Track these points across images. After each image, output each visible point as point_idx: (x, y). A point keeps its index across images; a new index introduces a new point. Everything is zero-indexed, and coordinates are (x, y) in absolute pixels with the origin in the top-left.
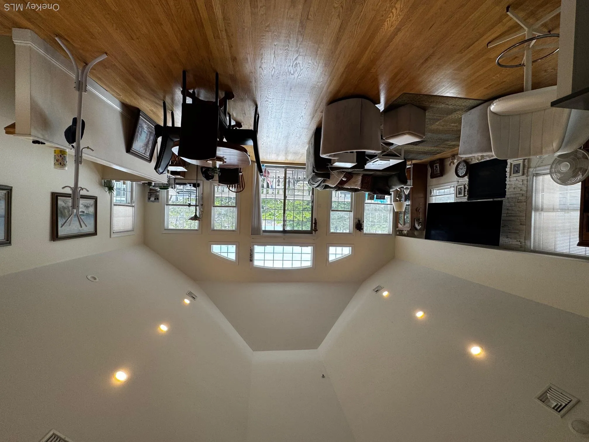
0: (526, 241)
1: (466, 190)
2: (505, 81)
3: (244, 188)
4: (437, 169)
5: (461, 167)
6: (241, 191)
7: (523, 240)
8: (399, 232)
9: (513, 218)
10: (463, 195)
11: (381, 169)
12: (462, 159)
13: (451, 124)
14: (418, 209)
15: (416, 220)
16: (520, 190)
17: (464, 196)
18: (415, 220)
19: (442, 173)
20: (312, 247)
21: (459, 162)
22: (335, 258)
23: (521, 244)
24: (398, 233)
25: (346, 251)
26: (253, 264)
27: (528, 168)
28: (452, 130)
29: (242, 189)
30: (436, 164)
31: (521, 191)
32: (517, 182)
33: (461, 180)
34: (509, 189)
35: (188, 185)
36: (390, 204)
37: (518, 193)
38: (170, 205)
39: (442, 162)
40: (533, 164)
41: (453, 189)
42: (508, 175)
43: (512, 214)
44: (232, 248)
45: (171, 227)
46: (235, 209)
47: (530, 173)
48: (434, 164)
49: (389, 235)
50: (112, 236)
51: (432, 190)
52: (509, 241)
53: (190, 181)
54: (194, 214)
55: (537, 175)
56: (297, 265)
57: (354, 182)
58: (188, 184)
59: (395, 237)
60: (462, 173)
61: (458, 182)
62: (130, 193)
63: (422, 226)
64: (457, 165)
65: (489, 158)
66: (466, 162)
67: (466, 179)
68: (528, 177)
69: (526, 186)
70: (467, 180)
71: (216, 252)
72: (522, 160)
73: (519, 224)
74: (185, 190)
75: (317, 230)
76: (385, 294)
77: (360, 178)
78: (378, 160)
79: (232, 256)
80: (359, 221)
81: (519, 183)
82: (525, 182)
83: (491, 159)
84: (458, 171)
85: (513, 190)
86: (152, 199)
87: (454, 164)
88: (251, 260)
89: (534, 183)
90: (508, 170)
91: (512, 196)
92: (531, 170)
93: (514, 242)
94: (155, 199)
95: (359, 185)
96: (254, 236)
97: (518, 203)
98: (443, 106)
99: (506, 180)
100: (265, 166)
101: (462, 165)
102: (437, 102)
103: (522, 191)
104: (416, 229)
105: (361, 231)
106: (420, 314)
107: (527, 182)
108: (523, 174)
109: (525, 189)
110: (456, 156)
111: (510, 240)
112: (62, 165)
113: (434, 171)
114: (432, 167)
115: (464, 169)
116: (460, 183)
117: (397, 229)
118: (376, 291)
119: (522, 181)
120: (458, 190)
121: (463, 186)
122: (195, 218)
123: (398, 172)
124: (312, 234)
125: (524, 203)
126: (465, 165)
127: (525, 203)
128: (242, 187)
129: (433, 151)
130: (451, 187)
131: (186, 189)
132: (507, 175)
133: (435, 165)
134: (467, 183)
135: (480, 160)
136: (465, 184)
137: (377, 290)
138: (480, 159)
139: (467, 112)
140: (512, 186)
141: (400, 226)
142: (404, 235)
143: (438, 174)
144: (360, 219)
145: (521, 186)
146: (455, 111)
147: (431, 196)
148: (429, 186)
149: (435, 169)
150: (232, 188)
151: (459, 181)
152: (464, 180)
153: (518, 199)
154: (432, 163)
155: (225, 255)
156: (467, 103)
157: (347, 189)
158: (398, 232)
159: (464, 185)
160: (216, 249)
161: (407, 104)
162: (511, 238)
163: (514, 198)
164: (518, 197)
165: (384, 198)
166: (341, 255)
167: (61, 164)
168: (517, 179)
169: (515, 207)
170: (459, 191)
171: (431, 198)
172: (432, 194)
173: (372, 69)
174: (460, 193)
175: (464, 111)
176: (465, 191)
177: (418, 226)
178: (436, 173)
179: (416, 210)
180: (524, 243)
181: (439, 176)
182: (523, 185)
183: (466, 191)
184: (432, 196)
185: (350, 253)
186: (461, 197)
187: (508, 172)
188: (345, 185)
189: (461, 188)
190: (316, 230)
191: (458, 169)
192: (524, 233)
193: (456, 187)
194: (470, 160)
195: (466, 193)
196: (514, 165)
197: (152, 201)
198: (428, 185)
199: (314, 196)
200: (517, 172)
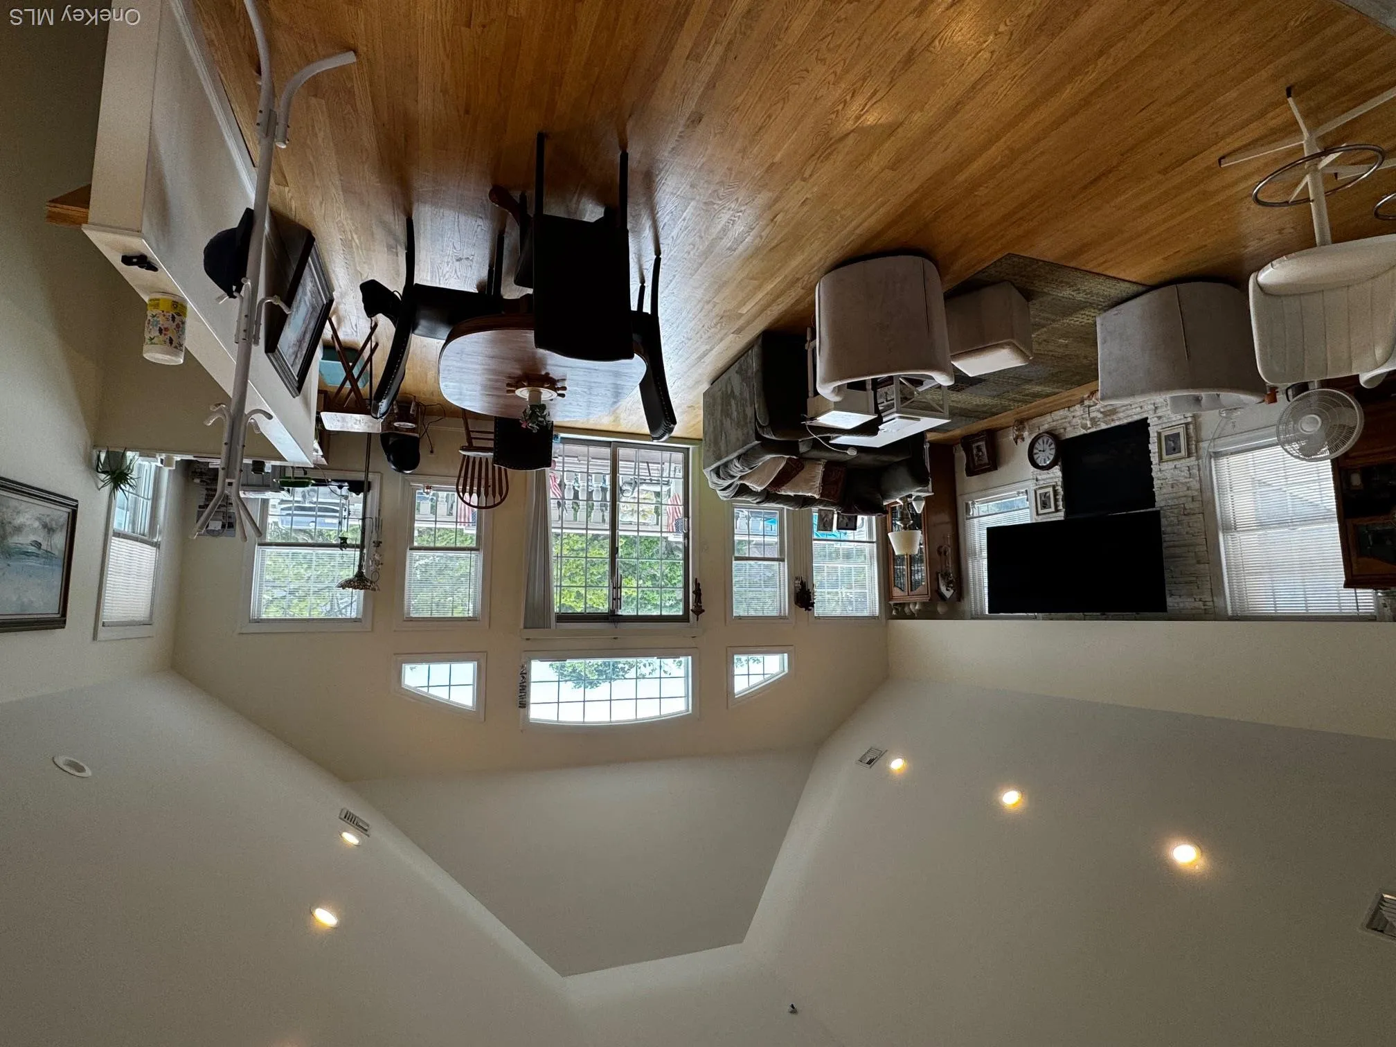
0: (1215, 599)
1: (1060, 497)
2: (1205, 246)
3: (504, 498)
4: (981, 454)
5: (1039, 446)
6: (495, 506)
7: (1207, 597)
8: (897, 609)
9: (1178, 551)
10: (1053, 509)
11: (878, 447)
12: (1041, 428)
13: (1060, 338)
14: (942, 550)
15: (942, 575)
16: (1185, 489)
17: (1057, 510)
18: (940, 575)
19: (994, 462)
20: (690, 657)
21: (1035, 437)
22: (746, 686)
23: (1204, 605)
24: (894, 613)
25: (773, 665)
26: (527, 716)
27: (1198, 442)
28: (1052, 355)
29: (498, 499)
30: (978, 441)
31: (1188, 489)
32: (1177, 472)
33: (1044, 476)
34: (1161, 488)
35: (334, 487)
36: (868, 540)
37: (1183, 495)
38: (270, 544)
39: (991, 436)
40: (1206, 432)
41: (1026, 497)
42: (1154, 458)
43: (1176, 543)
44: (465, 672)
45: (272, 613)
46: (474, 554)
47: (1203, 453)
48: (974, 442)
49: (873, 617)
50: (102, 633)
51: (970, 502)
52: (1178, 603)
53: (340, 475)
54: (356, 569)
55: (1217, 455)
56: (648, 711)
57: (807, 481)
58: (333, 483)
59: (886, 622)
60: (1045, 460)
61: (1037, 480)
62: (150, 503)
63: (954, 590)
64: (1030, 444)
65: (1107, 424)
66: (1052, 434)
67: (1057, 472)
68: (1200, 461)
69: (1198, 478)
70: (1060, 474)
71: (413, 686)
72: (1184, 425)
73: (1195, 561)
74: (307, 505)
75: (703, 611)
76: (897, 765)
77: (820, 470)
78: (894, 419)
79: (465, 697)
80: (803, 584)
81: (1183, 474)
82: (1195, 471)
83: (1109, 426)
84: (1036, 457)
85: (1171, 489)
86: (216, 525)
87: (1023, 439)
88: (524, 704)
89: (1214, 472)
90: (1153, 447)
91: (1171, 503)
92: (1204, 445)
93: (1188, 603)
94: (223, 526)
95: (818, 489)
96: (532, 633)
97: (1187, 518)
98: (1068, 292)
99: (1151, 469)
100: (562, 438)
101: (1043, 443)
102: (1061, 282)
103: (1190, 491)
104: (942, 597)
105: (810, 610)
106: (1011, 798)
107: (1199, 470)
108: (1189, 455)
109: (1198, 486)
110: (1026, 423)
111: (1178, 600)
112: (174, 345)
113: (973, 459)
114: (968, 450)
115: (1050, 449)
116: (1042, 482)
117: (892, 603)
118: (869, 763)
119: (1187, 468)
120: (1041, 498)
121: (1051, 490)
122: (359, 581)
123: (908, 457)
124: (689, 622)
125: (1198, 516)
126: (1050, 441)
127: (1201, 516)
128: (501, 494)
129: (985, 409)
130: (1019, 493)
131: (311, 502)
132: (1152, 459)
133: (976, 445)
134: (1059, 481)
135: (1090, 428)
136: (1054, 484)
137: (872, 760)
138: (1089, 426)
139: (1105, 311)
140: (1167, 480)
141: (896, 592)
142: (912, 617)
143: (985, 464)
144: (804, 580)
145: (1188, 480)
146: (1082, 309)
147: (968, 517)
148: (961, 495)
149: (977, 455)
150: (471, 495)
151: (1039, 477)
152: (1052, 475)
153: (1185, 509)
154: (967, 441)
155: (440, 694)
156: (1116, 289)
157: (786, 500)
158: (894, 609)
159: (1054, 487)
160: (415, 676)
161: (1002, 281)
162: (1180, 596)
163: (1175, 507)
164: (1184, 504)
165: (856, 526)
166: (761, 678)
167: (171, 341)
168: (1175, 466)
169: (1178, 525)
170: (1043, 501)
171: (968, 522)
172: (971, 513)
173: (981, 188)
174: (1045, 505)
175: (1099, 310)
176: (1056, 500)
177: (947, 590)
178: (979, 462)
179: (940, 553)
180: (1211, 604)
181: (989, 470)
182: (1190, 478)
183: (1060, 500)
184: (973, 518)
185: (784, 671)
186: (1049, 513)
187: (1154, 453)
188: (784, 488)
189: (1046, 493)
190: (699, 611)
191: (1035, 451)
192: (1207, 581)
193: (1033, 492)
194: (1062, 431)
195: (1060, 503)
196: (1165, 436)
197: (212, 533)
198: (958, 493)
199: (688, 520)
200: (1176, 449)
